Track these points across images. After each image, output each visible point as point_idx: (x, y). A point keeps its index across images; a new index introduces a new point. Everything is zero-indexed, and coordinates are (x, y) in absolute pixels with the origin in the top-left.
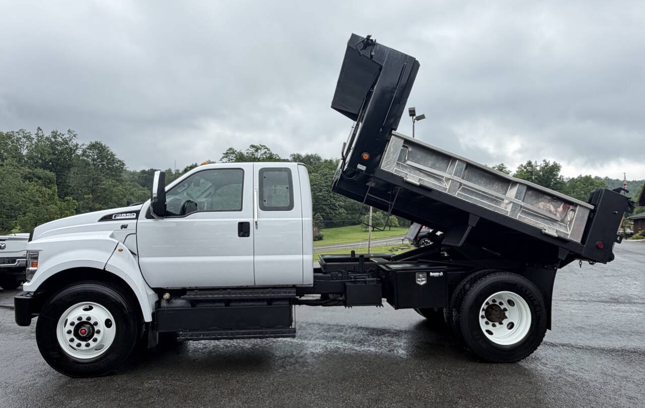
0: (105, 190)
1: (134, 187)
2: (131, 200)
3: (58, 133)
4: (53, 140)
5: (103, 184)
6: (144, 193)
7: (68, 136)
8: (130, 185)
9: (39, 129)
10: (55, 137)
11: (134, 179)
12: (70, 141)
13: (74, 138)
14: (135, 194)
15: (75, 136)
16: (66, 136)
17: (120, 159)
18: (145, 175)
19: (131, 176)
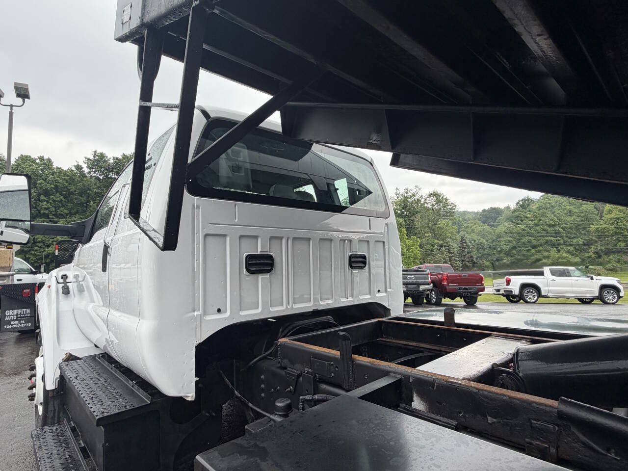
0: (440, 228)
1: (475, 224)
2: (464, 235)
3: (409, 190)
4: (406, 195)
5: (439, 224)
6: (484, 229)
7: (415, 190)
8: (472, 223)
9: (397, 189)
10: (407, 193)
11: (476, 218)
12: (417, 194)
13: (419, 191)
14: (476, 230)
15: (420, 189)
16: (414, 191)
17: (452, 202)
18: (485, 213)
19: (474, 216)
